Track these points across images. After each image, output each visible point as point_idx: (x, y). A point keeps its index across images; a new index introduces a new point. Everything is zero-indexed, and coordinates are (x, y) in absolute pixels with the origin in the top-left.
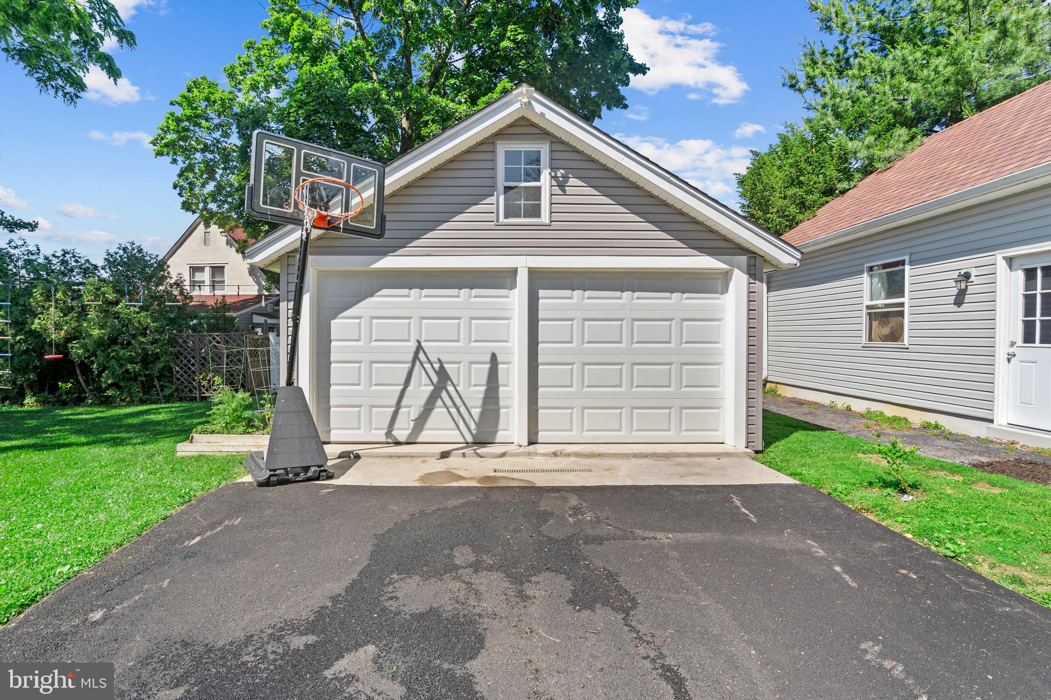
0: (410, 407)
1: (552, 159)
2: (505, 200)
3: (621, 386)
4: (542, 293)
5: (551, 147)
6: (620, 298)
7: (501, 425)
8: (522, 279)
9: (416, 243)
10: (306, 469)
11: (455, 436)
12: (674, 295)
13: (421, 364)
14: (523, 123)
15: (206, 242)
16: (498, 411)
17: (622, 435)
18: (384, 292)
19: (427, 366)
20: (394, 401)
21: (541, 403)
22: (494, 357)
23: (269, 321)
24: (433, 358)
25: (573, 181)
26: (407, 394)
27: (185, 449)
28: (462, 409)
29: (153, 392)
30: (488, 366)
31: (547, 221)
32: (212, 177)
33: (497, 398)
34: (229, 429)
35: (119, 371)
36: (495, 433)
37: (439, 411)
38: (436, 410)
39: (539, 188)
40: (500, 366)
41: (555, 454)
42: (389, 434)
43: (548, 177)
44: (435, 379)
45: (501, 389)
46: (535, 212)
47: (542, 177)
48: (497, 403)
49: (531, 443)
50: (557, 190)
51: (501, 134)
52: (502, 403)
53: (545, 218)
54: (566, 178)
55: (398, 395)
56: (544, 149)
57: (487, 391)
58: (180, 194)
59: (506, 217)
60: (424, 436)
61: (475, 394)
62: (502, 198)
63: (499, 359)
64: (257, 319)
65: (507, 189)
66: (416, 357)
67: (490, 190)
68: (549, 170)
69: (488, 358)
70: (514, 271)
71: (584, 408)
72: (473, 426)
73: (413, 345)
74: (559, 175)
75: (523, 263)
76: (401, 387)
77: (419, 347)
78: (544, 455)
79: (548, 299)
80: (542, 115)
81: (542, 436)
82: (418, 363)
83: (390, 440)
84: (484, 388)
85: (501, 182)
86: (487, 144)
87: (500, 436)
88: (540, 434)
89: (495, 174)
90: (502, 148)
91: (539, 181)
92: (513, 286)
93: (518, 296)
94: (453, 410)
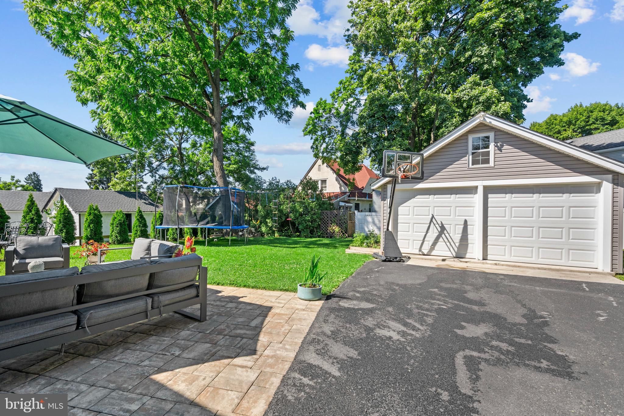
0: (429, 241)
1: (495, 139)
2: (472, 157)
3: (532, 237)
4: (490, 196)
5: (495, 134)
6: (532, 197)
7: (469, 251)
8: (480, 191)
9: (432, 178)
10: (396, 258)
11: (449, 254)
12: (565, 195)
13: (434, 224)
14: (481, 125)
15: (319, 170)
16: (467, 245)
17: (533, 260)
18: (418, 197)
19: (437, 226)
20: (422, 239)
21: (489, 243)
22: (466, 221)
23: (347, 205)
24: (439, 223)
25: (506, 147)
26: (427, 236)
27: (348, 251)
28: (452, 243)
29: (314, 234)
30: (463, 226)
31: (493, 165)
32: (324, 142)
33: (467, 239)
34: (361, 245)
35: (305, 225)
36: (466, 254)
37: (441, 243)
38: (439, 243)
39: (489, 151)
40: (469, 227)
41: (496, 264)
42: (420, 250)
43: (493, 146)
44: (439, 229)
45: (469, 236)
46: (487, 161)
47: (490, 146)
48: (467, 242)
49: (484, 259)
50: (498, 152)
51: (471, 131)
52: (469, 242)
53: (492, 164)
54: (502, 146)
55: (423, 236)
56: (492, 135)
57: (462, 236)
58: (313, 151)
59: (473, 164)
60: (434, 253)
61: (457, 238)
62: (471, 157)
63: (468, 223)
64: (342, 204)
65: (473, 153)
66: (431, 221)
67: (465, 154)
68: (493, 143)
69: (463, 223)
70: (476, 187)
71: (512, 246)
72: (456, 249)
73: (431, 216)
74: (499, 145)
75: (480, 184)
76: (425, 234)
77: (433, 217)
78: (491, 264)
79: (493, 198)
80: (490, 122)
81: (489, 257)
82: (432, 224)
83: (421, 253)
84: (460, 235)
85: (470, 150)
86: (465, 136)
87: (468, 255)
88: (489, 256)
89: (468, 148)
90: (471, 138)
91: (489, 148)
92: (476, 193)
93: (479, 197)
94: (448, 244)
